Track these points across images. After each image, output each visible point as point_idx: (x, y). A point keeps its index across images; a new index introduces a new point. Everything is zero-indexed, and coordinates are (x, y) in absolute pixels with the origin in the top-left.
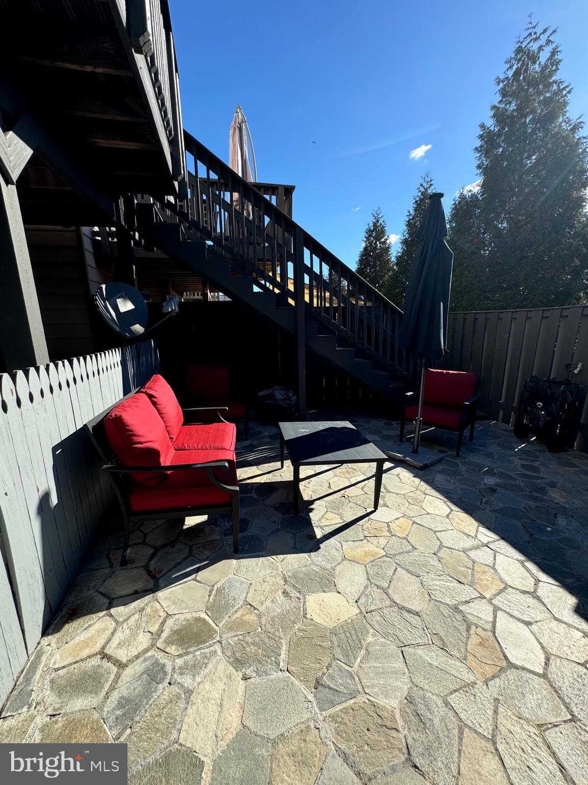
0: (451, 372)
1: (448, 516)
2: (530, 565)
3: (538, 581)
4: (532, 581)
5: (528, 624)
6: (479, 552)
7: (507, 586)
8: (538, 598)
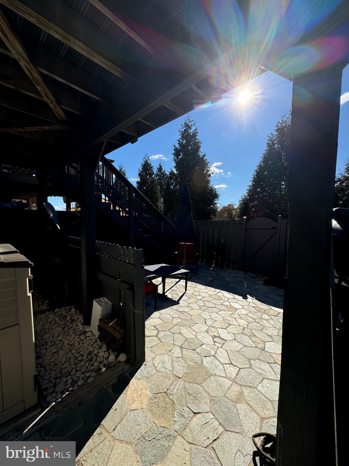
0: (188, 243)
1: (206, 289)
2: (230, 293)
3: (234, 296)
4: (233, 296)
5: (236, 303)
6: (219, 294)
7: (229, 298)
8: (236, 299)
